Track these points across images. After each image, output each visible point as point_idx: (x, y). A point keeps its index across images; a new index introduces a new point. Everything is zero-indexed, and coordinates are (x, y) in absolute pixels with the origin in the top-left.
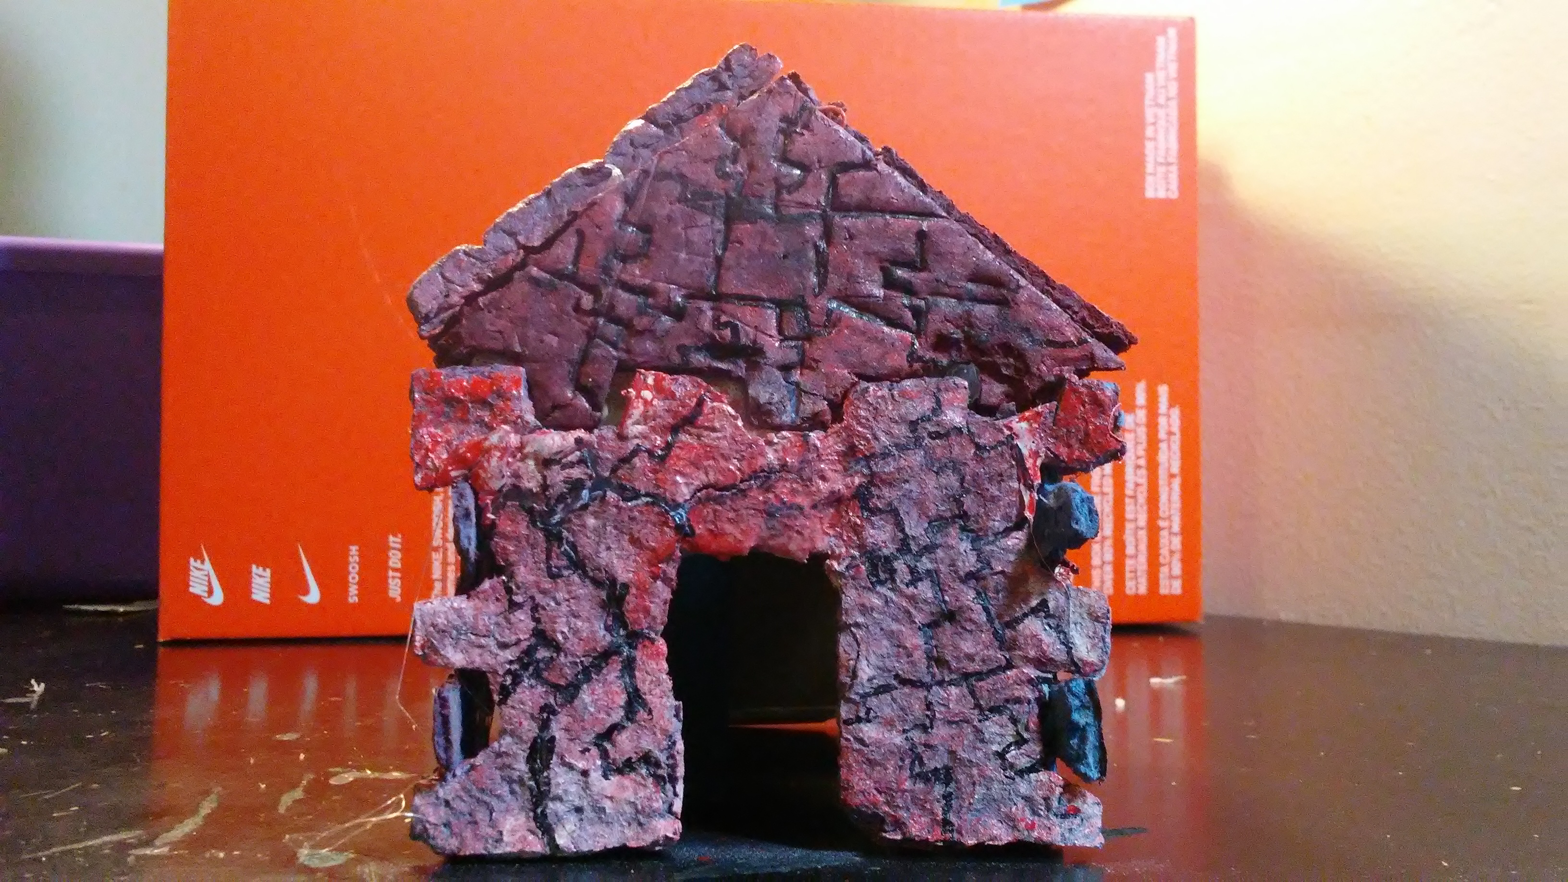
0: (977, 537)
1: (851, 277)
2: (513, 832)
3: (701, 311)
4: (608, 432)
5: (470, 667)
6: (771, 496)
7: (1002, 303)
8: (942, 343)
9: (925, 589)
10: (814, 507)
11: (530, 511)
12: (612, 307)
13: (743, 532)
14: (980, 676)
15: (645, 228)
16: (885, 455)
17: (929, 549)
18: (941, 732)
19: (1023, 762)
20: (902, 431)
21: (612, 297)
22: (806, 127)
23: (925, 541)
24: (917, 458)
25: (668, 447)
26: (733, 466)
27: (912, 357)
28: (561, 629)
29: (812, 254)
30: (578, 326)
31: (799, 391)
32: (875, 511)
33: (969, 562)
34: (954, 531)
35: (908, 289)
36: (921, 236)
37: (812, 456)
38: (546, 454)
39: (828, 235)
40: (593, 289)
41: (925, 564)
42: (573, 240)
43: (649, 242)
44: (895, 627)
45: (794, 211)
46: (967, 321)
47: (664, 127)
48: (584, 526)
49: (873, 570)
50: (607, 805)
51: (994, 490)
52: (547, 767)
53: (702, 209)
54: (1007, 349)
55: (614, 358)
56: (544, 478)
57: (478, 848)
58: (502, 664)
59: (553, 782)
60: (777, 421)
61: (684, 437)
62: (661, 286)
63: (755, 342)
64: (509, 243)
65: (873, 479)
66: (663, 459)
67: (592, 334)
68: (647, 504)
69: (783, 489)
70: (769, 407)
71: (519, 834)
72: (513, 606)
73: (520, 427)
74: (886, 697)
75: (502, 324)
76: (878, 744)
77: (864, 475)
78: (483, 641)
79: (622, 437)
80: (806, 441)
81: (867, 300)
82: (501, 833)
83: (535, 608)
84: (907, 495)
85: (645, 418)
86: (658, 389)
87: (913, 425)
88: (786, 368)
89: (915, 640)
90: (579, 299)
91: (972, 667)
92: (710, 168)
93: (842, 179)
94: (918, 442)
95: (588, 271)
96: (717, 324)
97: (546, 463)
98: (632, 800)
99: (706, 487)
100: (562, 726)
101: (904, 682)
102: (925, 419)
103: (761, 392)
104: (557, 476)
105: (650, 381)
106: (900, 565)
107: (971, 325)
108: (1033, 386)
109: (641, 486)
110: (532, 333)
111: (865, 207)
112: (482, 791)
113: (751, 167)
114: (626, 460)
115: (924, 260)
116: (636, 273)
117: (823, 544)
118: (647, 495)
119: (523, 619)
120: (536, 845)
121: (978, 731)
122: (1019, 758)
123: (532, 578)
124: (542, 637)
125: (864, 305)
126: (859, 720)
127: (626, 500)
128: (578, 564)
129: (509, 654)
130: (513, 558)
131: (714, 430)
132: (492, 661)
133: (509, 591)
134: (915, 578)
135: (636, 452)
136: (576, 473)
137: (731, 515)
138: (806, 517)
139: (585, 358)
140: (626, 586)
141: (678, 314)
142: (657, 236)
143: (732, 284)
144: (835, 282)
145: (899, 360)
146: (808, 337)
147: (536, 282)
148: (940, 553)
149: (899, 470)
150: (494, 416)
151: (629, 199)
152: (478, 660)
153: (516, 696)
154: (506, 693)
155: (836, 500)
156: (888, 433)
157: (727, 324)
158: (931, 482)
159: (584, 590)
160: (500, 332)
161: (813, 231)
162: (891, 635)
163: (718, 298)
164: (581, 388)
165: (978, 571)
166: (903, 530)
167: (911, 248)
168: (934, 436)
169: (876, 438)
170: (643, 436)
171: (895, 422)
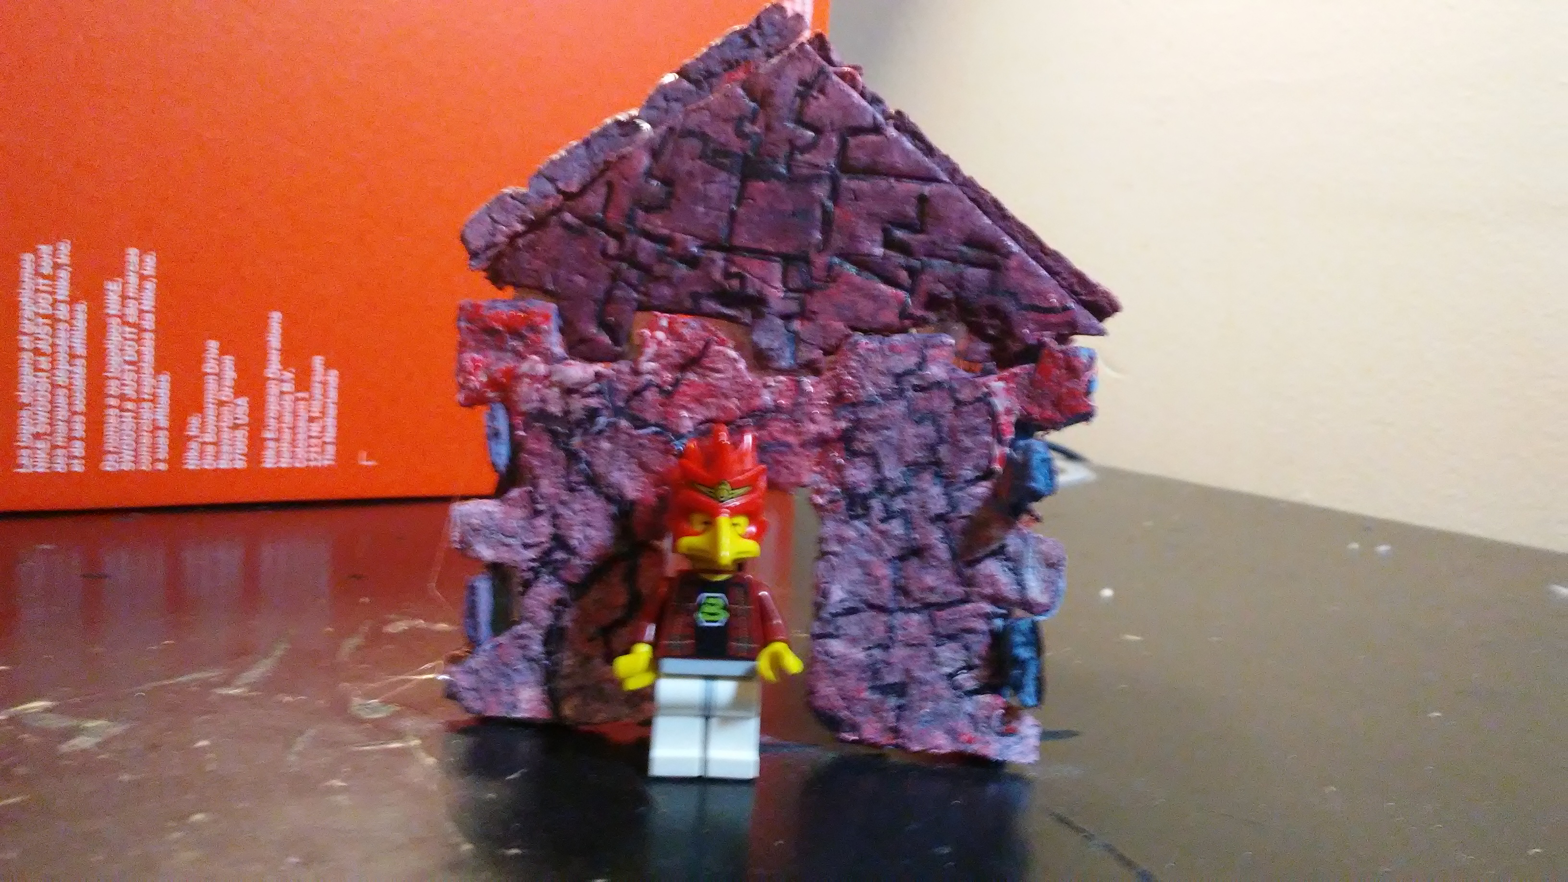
0: (948, 482)
1: (853, 237)
2: (527, 700)
3: (713, 261)
4: (624, 366)
5: (498, 561)
6: (764, 433)
7: (993, 267)
8: (933, 302)
9: (897, 526)
10: (803, 445)
11: (554, 434)
12: (634, 253)
14: (941, 606)
15: (667, 182)
16: (871, 403)
17: (903, 491)
18: (899, 653)
19: (970, 685)
20: (887, 383)
21: (635, 244)
22: (822, 91)
23: (901, 483)
24: (899, 407)
25: (676, 383)
26: (733, 404)
27: (904, 314)
28: (576, 537)
29: (818, 213)
30: (603, 270)
31: (796, 339)
32: (855, 454)
33: (939, 505)
34: (927, 476)
35: (904, 248)
36: (922, 200)
37: (803, 400)
38: (569, 383)
39: (835, 194)
40: (618, 236)
41: (899, 504)
42: (603, 190)
43: (671, 195)
44: (865, 557)
45: (805, 171)
46: (959, 283)
47: (696, 83)
48: (600, 448)
49: (851, 506)
51: (967, 442)
52: (559, 650)
53: (722, 167)
54: (994, 311)
55: (635, 300)
56: (567, 403)
57: (498, 711)
58: (524, 561)
59: (563, 662)
60: (776, 365)
61: (692, 376)
62: (679, 236)
63: (760, 292)
64: (549, 188)
65: (858, 424)
66: (669, 395)
67: (615, 277)
68: (656, 433)
69: (776, 428)
70: (771, 353)
71: (531, 704)
72: (537, 513)
73: (549, 358)
74: (853, 618)
75: (538, 264)
76: (844, 657)
77: (850, 420)
78: (511, 541)
79: (636, 372)
80: (798, 385)
81: (865, 258)
82: (518, 701)
83: (556, 516)
84: (887, 441)
85: (657, 358)
86: (671, 331)
87: (899, 377)
88: (787, 317)
89: (885, 571)
90: (605, 245)
91: (933, 598)
92: (729, 129)
93: (852, 141)
94: (901, 393)
95: (615, 219)
96: (728, 275)
97: (569, 391)
99: (706, 421)
100: (573, 617)
101: (872, 606)
102: (909, 373)
103: (764, 340)
104: (578, 404)
105: (664, 323)
106: (876, 504)
107: (960, 286)
108: (1015, 347)
109: (651, 416)
110: (562, 273)
111: (871, 171)
112: (505, 664)
113: (768, 128)
114: (637, 393)
115: (923, 223)
116: (657, 224)
117: (808, 478)
118: (656, 425)
119: (543, 524)
120: (546, 714)
121: (933, 655)
122: (967, 680)
123: (552, 490)
124: (560, 541)
125: (864, 264)
127: (637, 427)
128: (594, 481)
129: (531, 554)
130: (538, 472)
131: (718, 371)
132: (516, 558)
133: (533, 500)
134: (889, 516)
135: (647, 386)
136: (593, 402)
138: (796, 454)
139: (609, 298)
140: (633, 503)
141: (693, 262)
142: (679, 191)
143: (742, 239)
144: (838, 241)
145: (890, 316)
146: (809, 290)
147: (567, 226)
148: (913, 495)
149: (882, 417)
150: (527, 346)
151: (655, 154)
152: (505, 556)
153: (536, 589)
154: (527, 585)
155: (822, 441)
156: (875, 384)
157: (737, 275)
158: (911, 430)
159: (598, 504)
160: (536, 271)
161: (821, 191)
162: (862, 564)
163: (730, 249)
164: (605, 326)
165: (948, 513)
166: (881, 472)
167: (911, 211)
168: (917, 388)
169: (863, 387)
170: (654, 373)
171: (882, 373)
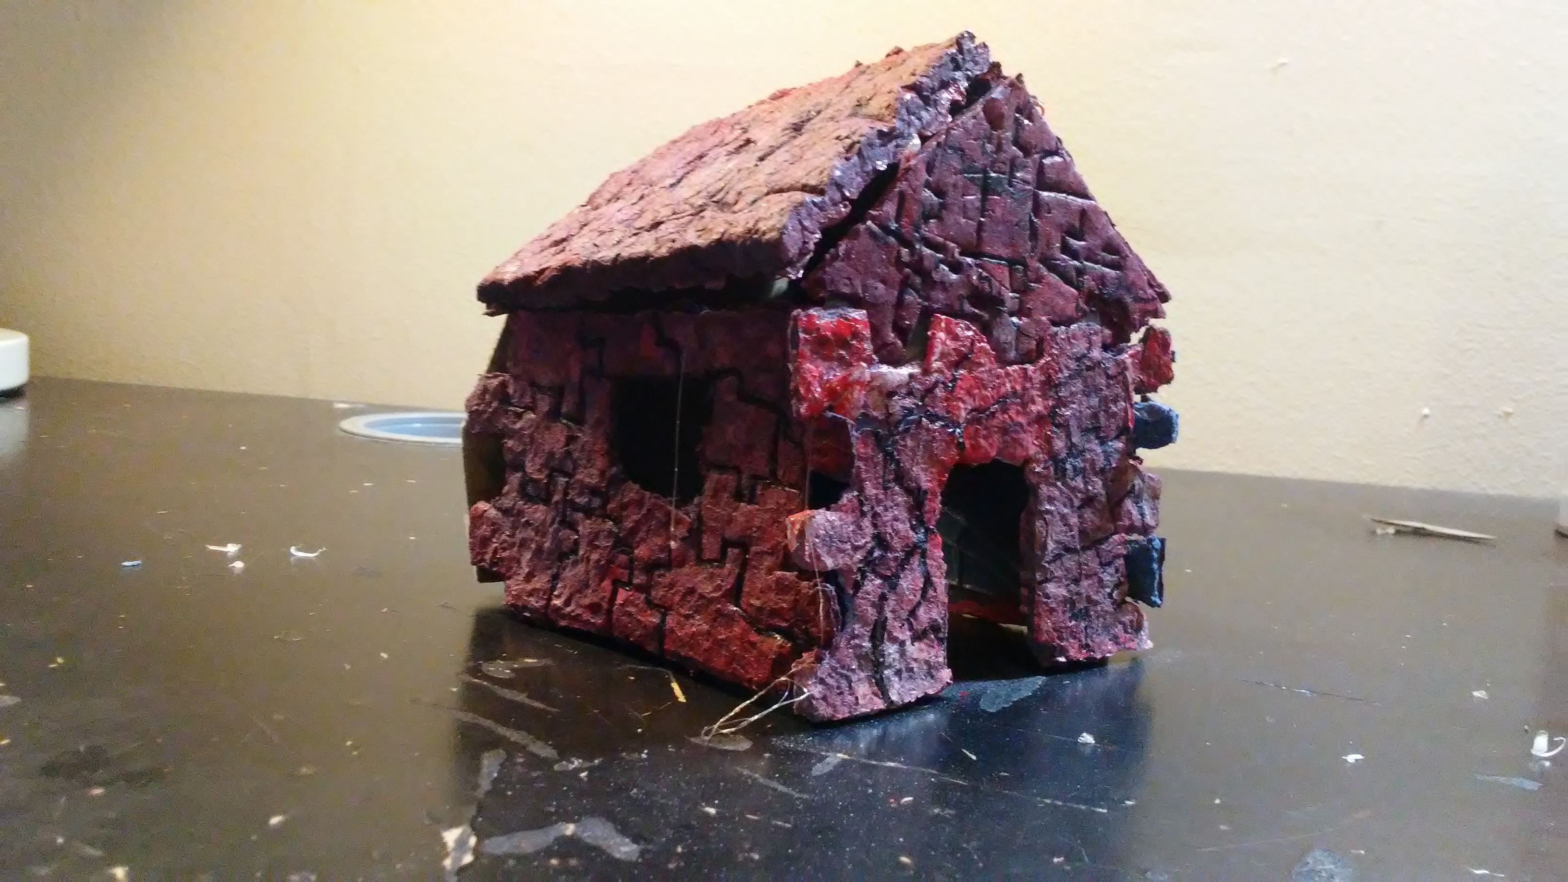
0: (1103, 442)
1: (1049, 245)
2: (865, 696)
3: (970, 266)
5: (837, 568)
6: (1006, 416)
7: (1119, 268)
9: (1079, 482)
10: (1029, 424)
11: (877, 437)
12: (919, 261)
13: (991, 445)
14: (1102, 541)
15: (939, 194)
16: (1064, 383)
17: (1082, 452)
18: (1085, 583)
20: (1073, 366)
21: (921, 252)
22: (1029, 117)
23: (1080, 446)
24: (1079, 385)
25: (954, 379)
26: (988, 393)
27: (1077, 307)
28: (890, 533)
29: (1027, 223)
30: (897, 276)
31: (1019, 333)
32: (1058, 426)
33: (1100, 460)
34: (1093, 438)
35: (1074, 254)
36: (1083, 213)
37: (1028, 385)
38: (887, 387)
39: (1036, 207)
40: (909, 245)
41: (1079, 464)
42: (896, 200)
43: (941, 205)
44: (1066, 511)
45: (1020, 187)
48: (905, 446)
49: (1056, 470)
50: (914, 665)
51: (1113, 408)
52: (882, 642)
53: (972, 181)
55: (919, 304)
56: (887, 407)
57: (843, 713)
58: (855, 564)
59: (886, 653)
60: (1010, 356)
61: (964, 372)
62: (949, 244)
63: (999, 293)
64: (838, 195)
65: (1058, 402)
66: (951, 389)
67: (905, 285)
68: (942, 426)
69: (1013, 411)
70: (1006, 347)
71: (868, 697)
72: (863, 514)
73: (869, 363)
74: (1058, 563)
75: (850, 271)
76: (1055, 596)
77: (1054, 399)
78: (845, 546)
79: (928, 372)
80: (1025, 372)
81: (1054, 262)
82: (857, 698)
83: (875, 515)
84: (1073, 413)
85: (941, 356)
86: (949, 332)
87: (1078, 361)
88: (1011, 315)
89: (1074, 519)
90: (899, 253)
93: (1047, 161)
94: (1080, 373)
95: (906, 228)
96: (980, 277)
97: (888, 394)
98: (927, 659)
99: (972, 410)
100: (890, 609)
101: (1068, 550)
102: (1083, 356)
103: (1001, 335)
104: (896, 406)
105: (943, 324)
106: (1068, 466)
107: (1104, 284)
109: (939, 410)
110: (869, 281)
111: (1057, 186)
112: (843, 667)
113: (998, 148)
114: (929, 391)
115: (1083, 232)
116: (934, 232)
117: (1032, 450)
118: (944, 418)
119: (867, 525)
120: (880, 705)
121: (1100, 580)
123: (874, 491)
124: (878, 539)
125: (1054, 267)
126: (1047, 580)
127: (931, 423)
128: (901, 477)
129: (859, 556)
130: (864, 475)
131: (980, 365)
132: (849, 563)
133: (862, 504)
134: (1075, 474)
135: (936, 384)
136: (908, 402)
137: (985, 432)
138: (1024, 432)
139: (900, 303)
140: (926, 492)
141: (956, 267)
142: (948, 203)
143: (986, 245)
144: (1040, 247)
145: (1070, 310)
146: (1025, 290)
147: (873, 235)
148: (1087, 455)
149: (1071, 394)
150: (852, 354)
151: (929, 166)
152: (841, 562)
153: (865, 588)
154: (857, 586)
155: (1040, 419)
156: (1068, 368)
157: (985, 278)
158: (1085, 403)
159: (902, 498)
160: (849, 279)
161: (1029, 204)
162: (1063, 517)
163: (979, 256)
164: (898, 331)
165: (1105, 466)
166: (1070, 440)
167: (1077, 221)
168: (1089, 368)
169: (1061, 371)
170: (940, 371)
171: (1070, 358)
